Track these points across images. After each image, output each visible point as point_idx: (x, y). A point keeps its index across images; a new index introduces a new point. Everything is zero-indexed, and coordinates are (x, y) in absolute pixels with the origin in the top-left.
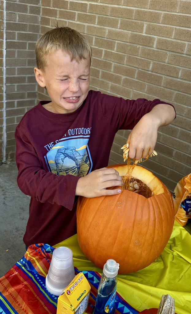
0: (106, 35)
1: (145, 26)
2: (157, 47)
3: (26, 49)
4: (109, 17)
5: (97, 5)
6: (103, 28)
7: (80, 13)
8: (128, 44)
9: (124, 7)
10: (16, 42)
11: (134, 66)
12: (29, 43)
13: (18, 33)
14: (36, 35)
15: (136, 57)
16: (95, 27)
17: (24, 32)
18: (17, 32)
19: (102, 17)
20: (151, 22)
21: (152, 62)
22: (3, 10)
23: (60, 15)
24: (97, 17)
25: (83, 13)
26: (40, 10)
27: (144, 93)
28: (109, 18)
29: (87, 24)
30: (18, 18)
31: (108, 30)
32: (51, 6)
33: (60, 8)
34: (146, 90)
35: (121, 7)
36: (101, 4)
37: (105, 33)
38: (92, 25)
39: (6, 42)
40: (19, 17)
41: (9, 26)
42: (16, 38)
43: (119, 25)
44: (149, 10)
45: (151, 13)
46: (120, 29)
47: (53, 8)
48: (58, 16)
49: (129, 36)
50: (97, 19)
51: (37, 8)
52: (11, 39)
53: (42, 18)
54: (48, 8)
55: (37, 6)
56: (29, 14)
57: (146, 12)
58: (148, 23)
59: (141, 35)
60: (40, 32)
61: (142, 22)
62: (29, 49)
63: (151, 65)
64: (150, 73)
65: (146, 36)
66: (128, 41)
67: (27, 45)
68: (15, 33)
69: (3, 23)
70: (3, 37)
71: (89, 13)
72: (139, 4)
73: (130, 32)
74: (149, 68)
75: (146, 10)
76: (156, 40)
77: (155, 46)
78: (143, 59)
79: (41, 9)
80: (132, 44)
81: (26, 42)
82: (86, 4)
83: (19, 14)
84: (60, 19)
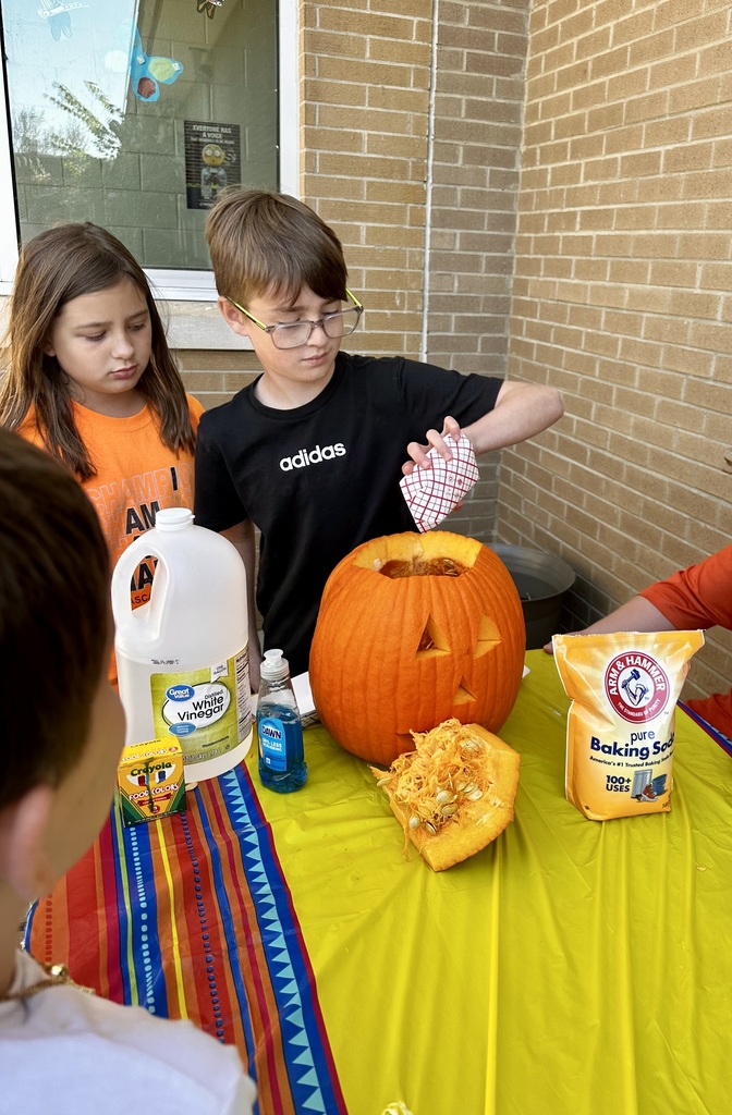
0: (626, 302)
1: (700, 270)
2: (723, 317)
3: (476, 351)
4: (631, 260)
5: (609, 236)
6: (620, 288)
7: (580, 258)
8: (666, 317)
9: (659, 232)
10: (452, 337)
11: (679, 369)
12: (484, 338)
13: (456, 317)
14: (503, 320)
15: (683, 347)
16: (606, 288)
17: (470, 315)
18: (454, 315)
19: (619, 262)
20: (710, 259)
21: (714, 358)
22: (423, 269)
23: (545, 270)
24: (609, 263)
25: (584, 258)
26: (511, 264)
27: (700, 436)
28: (630, 263)
29: (591, 282)
30: (456, 285)
31: (630, 289)
32: (532, 251)
33: (546, 254)
34: (703, 427)
35: (652, 232)
36: (618, 233)
37: (622, 297)
38: (600, 283)
39: (428, 337)
40: (459, 281)
41: (436, 303)
42: (453, 327)
43: (649, 277)
44: (707, 232)
45: (710, 238)
46: (651, 284)
47: (535, 256)
48: (542, 273)
49: (669, 298)
50: (609, 268)
51: (505, 259)
52: (439, 331)
53: (516, 281)
54: (526, 256)
55: (504, 255)
56: (485, 275)
57: (700, 237)
58: (704, 262)
59: (690, 294)
60: (511, 311)
61: (694, 262)
62: (482, 351)
63: (713, 363)
64: (711, 383)
65: (702, 295)
66: (666, 311)
67: (480, 342)
68: (450, 317)
69: (423, 297)
70: (422, 326)
71: (595, 256)
72: (686, 222)
73: (671, 289)
74: (707, 373)
75: (700, 232)
76: (722, 301)
77: (719, 316)
78: (696, 350)
79: (515, 261)
80: (674, 318)
81: (475, 335)
82: (590, 237)
83: (459, 276)
84: (545, 279)
